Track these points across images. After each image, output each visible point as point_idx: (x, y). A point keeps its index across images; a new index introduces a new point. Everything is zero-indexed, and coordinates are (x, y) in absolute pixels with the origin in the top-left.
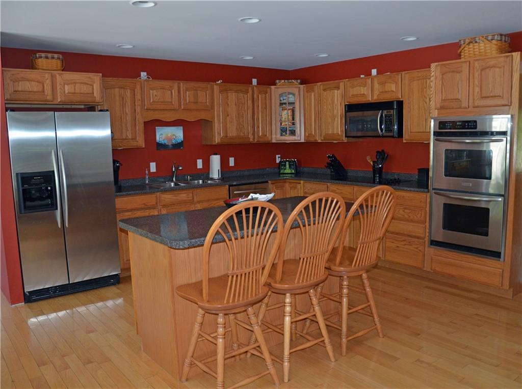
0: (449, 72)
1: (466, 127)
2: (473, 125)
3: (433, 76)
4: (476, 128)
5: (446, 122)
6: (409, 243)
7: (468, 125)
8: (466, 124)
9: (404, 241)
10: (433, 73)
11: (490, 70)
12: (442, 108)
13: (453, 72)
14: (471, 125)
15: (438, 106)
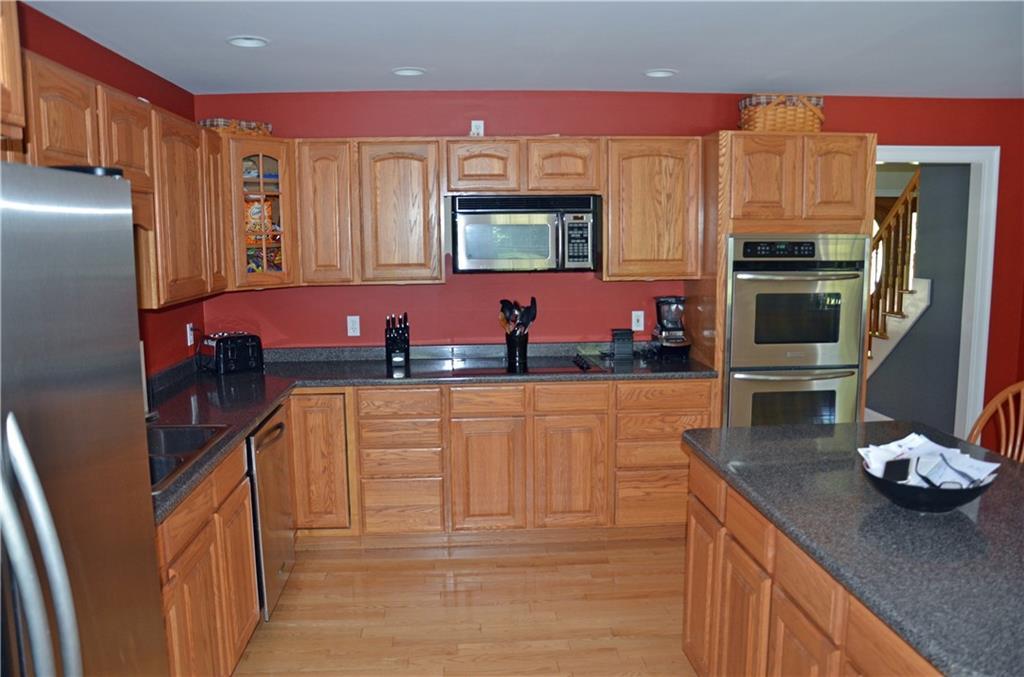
0: (760, 152)
1: (796, 253)
2: (809, 250)
3: (724, 155)
4: (813, 255)
5: (758, 244)
6: (676, 480)
7: (799, 250)
8: (796, 248)
9: (664, 478)
10: (724, 150)
11: (834, 157)
12: (746, 216)
13: (767, 152)
14: (805, 250)
15: (740, 213)
